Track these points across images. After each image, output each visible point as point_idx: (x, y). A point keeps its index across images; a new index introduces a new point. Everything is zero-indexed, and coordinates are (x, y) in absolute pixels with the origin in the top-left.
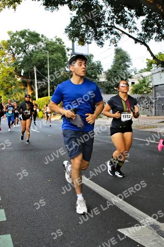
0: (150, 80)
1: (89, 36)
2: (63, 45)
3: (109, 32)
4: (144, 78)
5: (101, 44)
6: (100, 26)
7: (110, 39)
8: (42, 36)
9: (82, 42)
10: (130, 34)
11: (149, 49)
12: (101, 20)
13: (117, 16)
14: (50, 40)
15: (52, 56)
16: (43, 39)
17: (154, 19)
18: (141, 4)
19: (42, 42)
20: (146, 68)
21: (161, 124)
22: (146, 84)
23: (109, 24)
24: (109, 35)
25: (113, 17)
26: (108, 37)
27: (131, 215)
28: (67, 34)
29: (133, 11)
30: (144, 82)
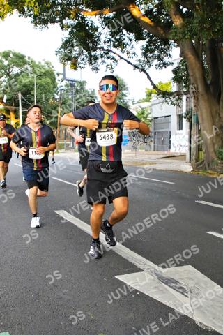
0: (149, 111)
1: (83, 60)
2: (53, 69)
3: (105, 56)
4: (143, 109)
5: (96, 69)
6: (95, 49)
7: (107, 64)
8: (29, 58)
9: (75, 66)
10: (129, 60)
11: (149, 77)
12: (97, 43)
13: (115, 38)
14: (37, 63)
15: (40, 81)
16: (30, 61)
17: (154, 45)
18: (141, 27)
19: (29, 64)
20: (145, 98)
21: (161, 160)
22: (145, 116)
23: (105, 48)
24: (106, 60)
25: (110, 40)
26: (103, 62)
27: (129, 260)
28: (58, 57)
29: (132, 35)
30: (143, 114)
